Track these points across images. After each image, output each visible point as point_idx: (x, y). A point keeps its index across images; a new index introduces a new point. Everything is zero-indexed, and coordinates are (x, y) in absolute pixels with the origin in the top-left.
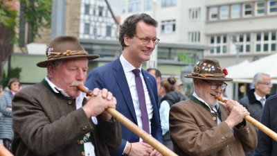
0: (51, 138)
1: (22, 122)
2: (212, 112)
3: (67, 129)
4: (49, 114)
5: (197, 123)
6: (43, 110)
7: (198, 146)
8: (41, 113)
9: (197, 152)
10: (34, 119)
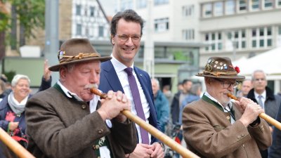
0: (67, 143)
1: (37, 127)
2: (225, 111)
3: (83, 133)
4: (64, 120)
5: (211, 123)
6: (58, 115)
7: (214, 146)
8: (56, 118)
9: (214, 152)
10: (50, 124)
